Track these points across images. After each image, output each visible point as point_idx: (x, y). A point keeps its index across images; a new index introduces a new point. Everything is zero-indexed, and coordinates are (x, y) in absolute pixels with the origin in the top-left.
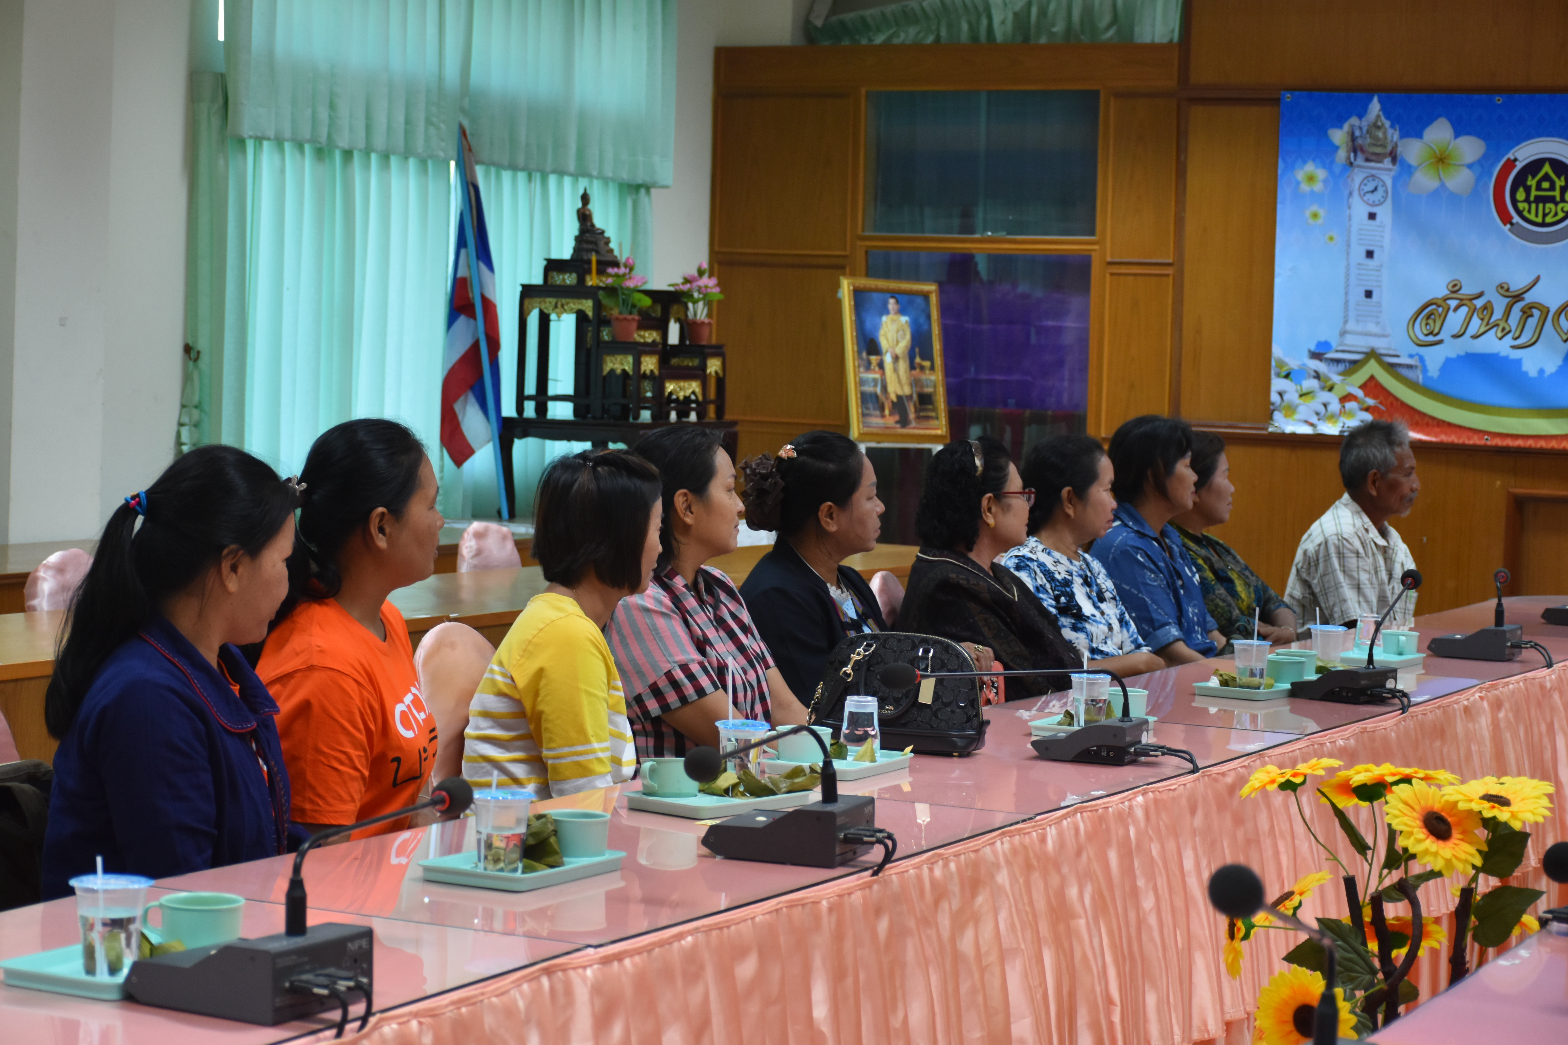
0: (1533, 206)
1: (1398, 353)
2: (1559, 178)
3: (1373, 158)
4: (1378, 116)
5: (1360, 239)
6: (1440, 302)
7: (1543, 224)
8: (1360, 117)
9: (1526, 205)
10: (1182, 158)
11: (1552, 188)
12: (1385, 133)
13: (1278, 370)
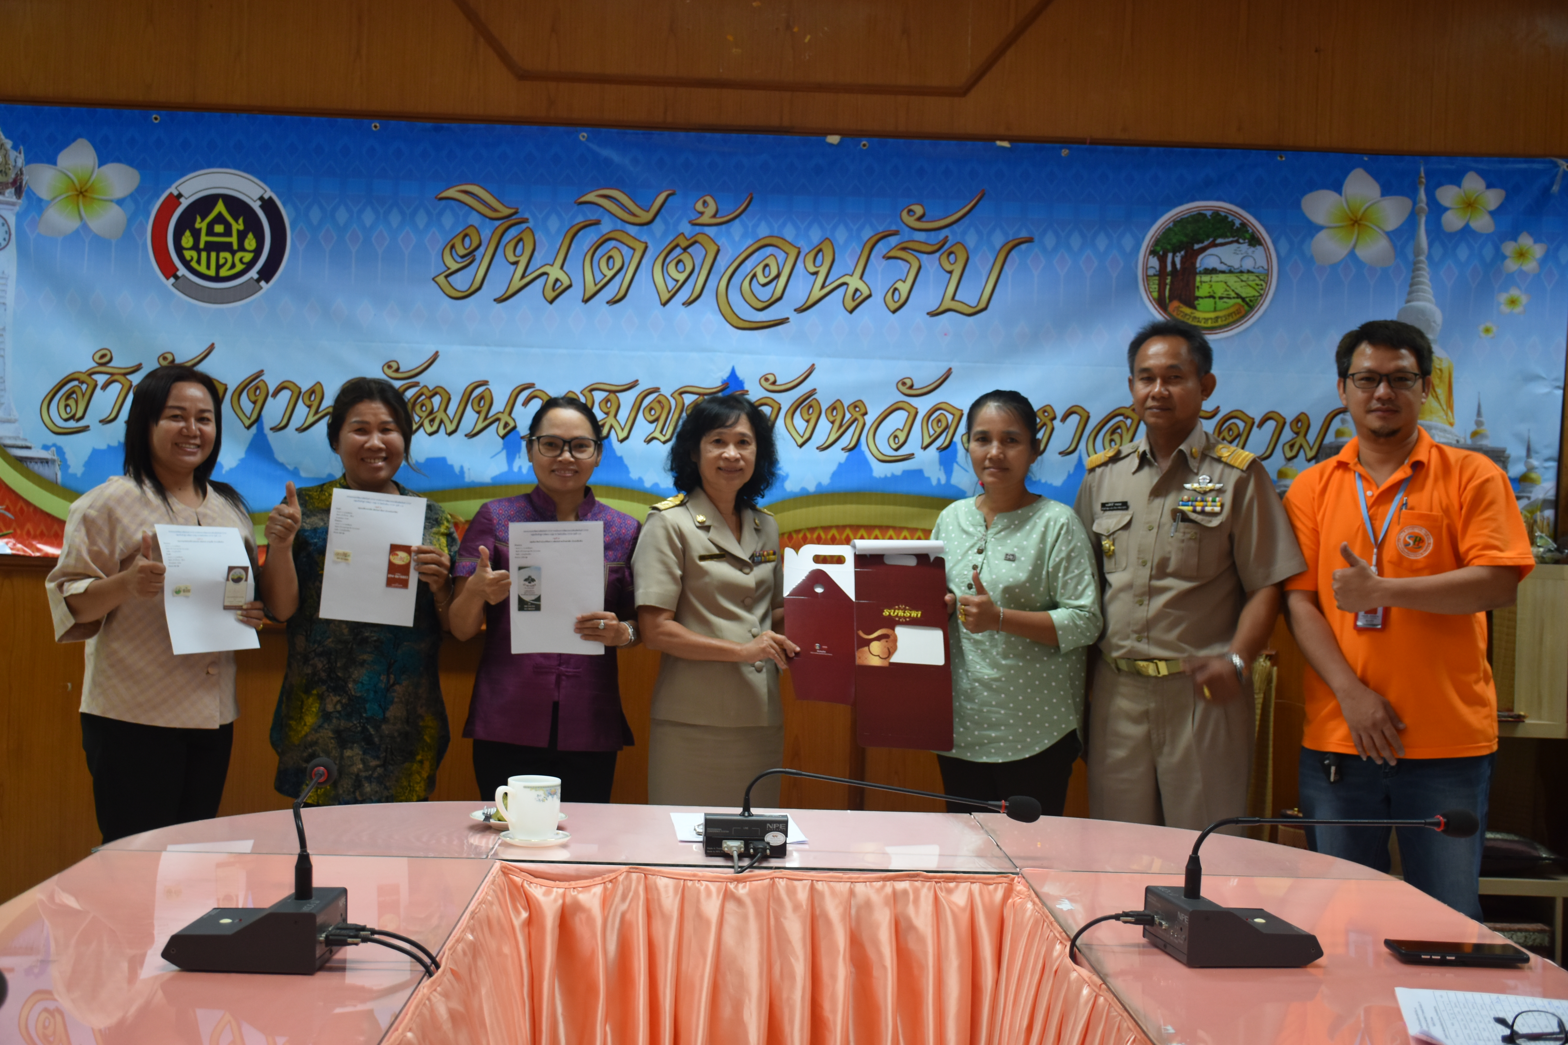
0: (204, 255)
1: (29, 444)
2: (237, 221)
6: (83, 377)
7: (217, 279)
9: (194, 254)
11: (228, 232)
12: (6, 156)
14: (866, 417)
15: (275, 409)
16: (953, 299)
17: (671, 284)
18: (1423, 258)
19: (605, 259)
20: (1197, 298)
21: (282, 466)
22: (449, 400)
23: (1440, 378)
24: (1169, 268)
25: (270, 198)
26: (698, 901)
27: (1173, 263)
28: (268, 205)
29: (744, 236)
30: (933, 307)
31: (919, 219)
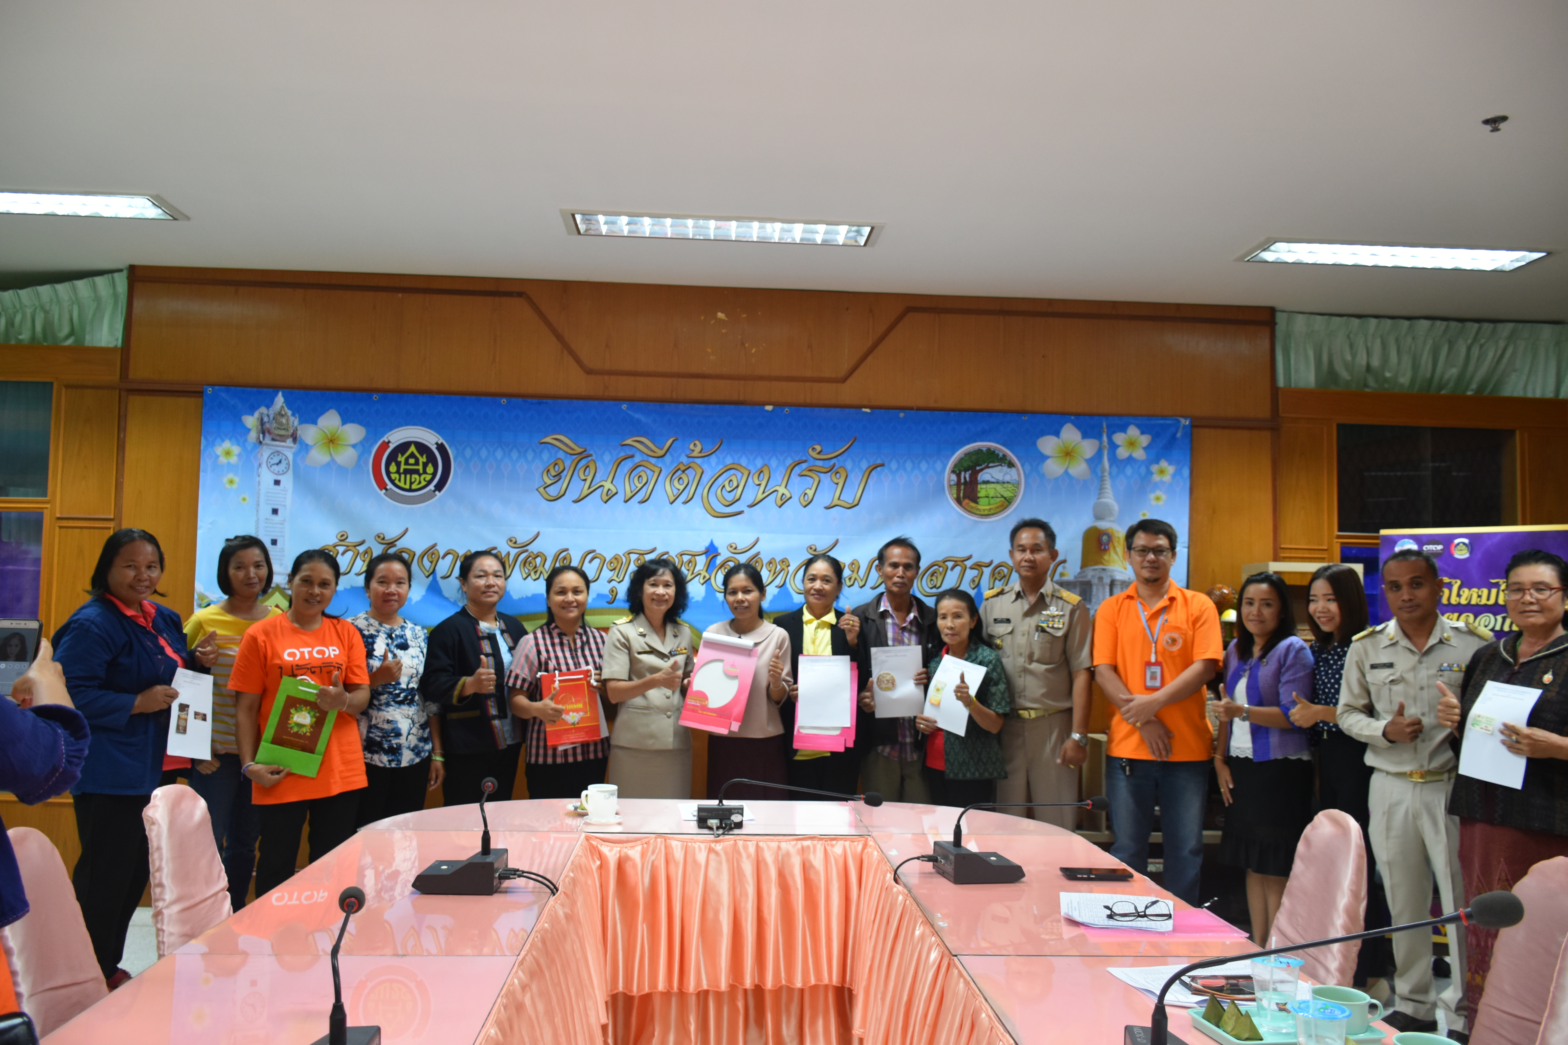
0: (403, 476)
2: (422, 456)
3: (278, 438)
4: (282, 407)
5: (267, 500)
7: (410, 490)
8: (268, 407)
9: (397, 476)
10: (122, 436)
11: (417, 463)
12: (288, 420)
13: (200, 602)
14: (789, 568)
15: (443, 566)
16: (839, 499)
17: (675, 492)
18: (1106, 474)
19: (637, 477)
20: (979, 498)
21: (447, 599)
22: (546, 560)
23: (1118, 542)
24: (962, 481)
25: (442, 444)
26: (694, 853)
27: (965, 478)
28: (441, 447)
29: (718, 463)
30: (827, 504)
31: (819, 453)
